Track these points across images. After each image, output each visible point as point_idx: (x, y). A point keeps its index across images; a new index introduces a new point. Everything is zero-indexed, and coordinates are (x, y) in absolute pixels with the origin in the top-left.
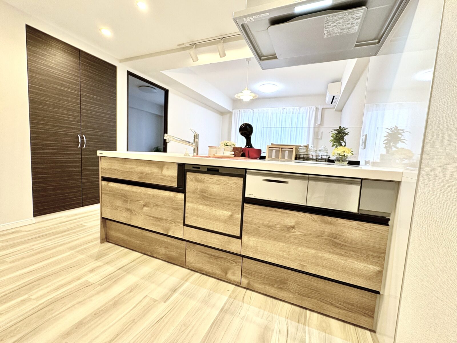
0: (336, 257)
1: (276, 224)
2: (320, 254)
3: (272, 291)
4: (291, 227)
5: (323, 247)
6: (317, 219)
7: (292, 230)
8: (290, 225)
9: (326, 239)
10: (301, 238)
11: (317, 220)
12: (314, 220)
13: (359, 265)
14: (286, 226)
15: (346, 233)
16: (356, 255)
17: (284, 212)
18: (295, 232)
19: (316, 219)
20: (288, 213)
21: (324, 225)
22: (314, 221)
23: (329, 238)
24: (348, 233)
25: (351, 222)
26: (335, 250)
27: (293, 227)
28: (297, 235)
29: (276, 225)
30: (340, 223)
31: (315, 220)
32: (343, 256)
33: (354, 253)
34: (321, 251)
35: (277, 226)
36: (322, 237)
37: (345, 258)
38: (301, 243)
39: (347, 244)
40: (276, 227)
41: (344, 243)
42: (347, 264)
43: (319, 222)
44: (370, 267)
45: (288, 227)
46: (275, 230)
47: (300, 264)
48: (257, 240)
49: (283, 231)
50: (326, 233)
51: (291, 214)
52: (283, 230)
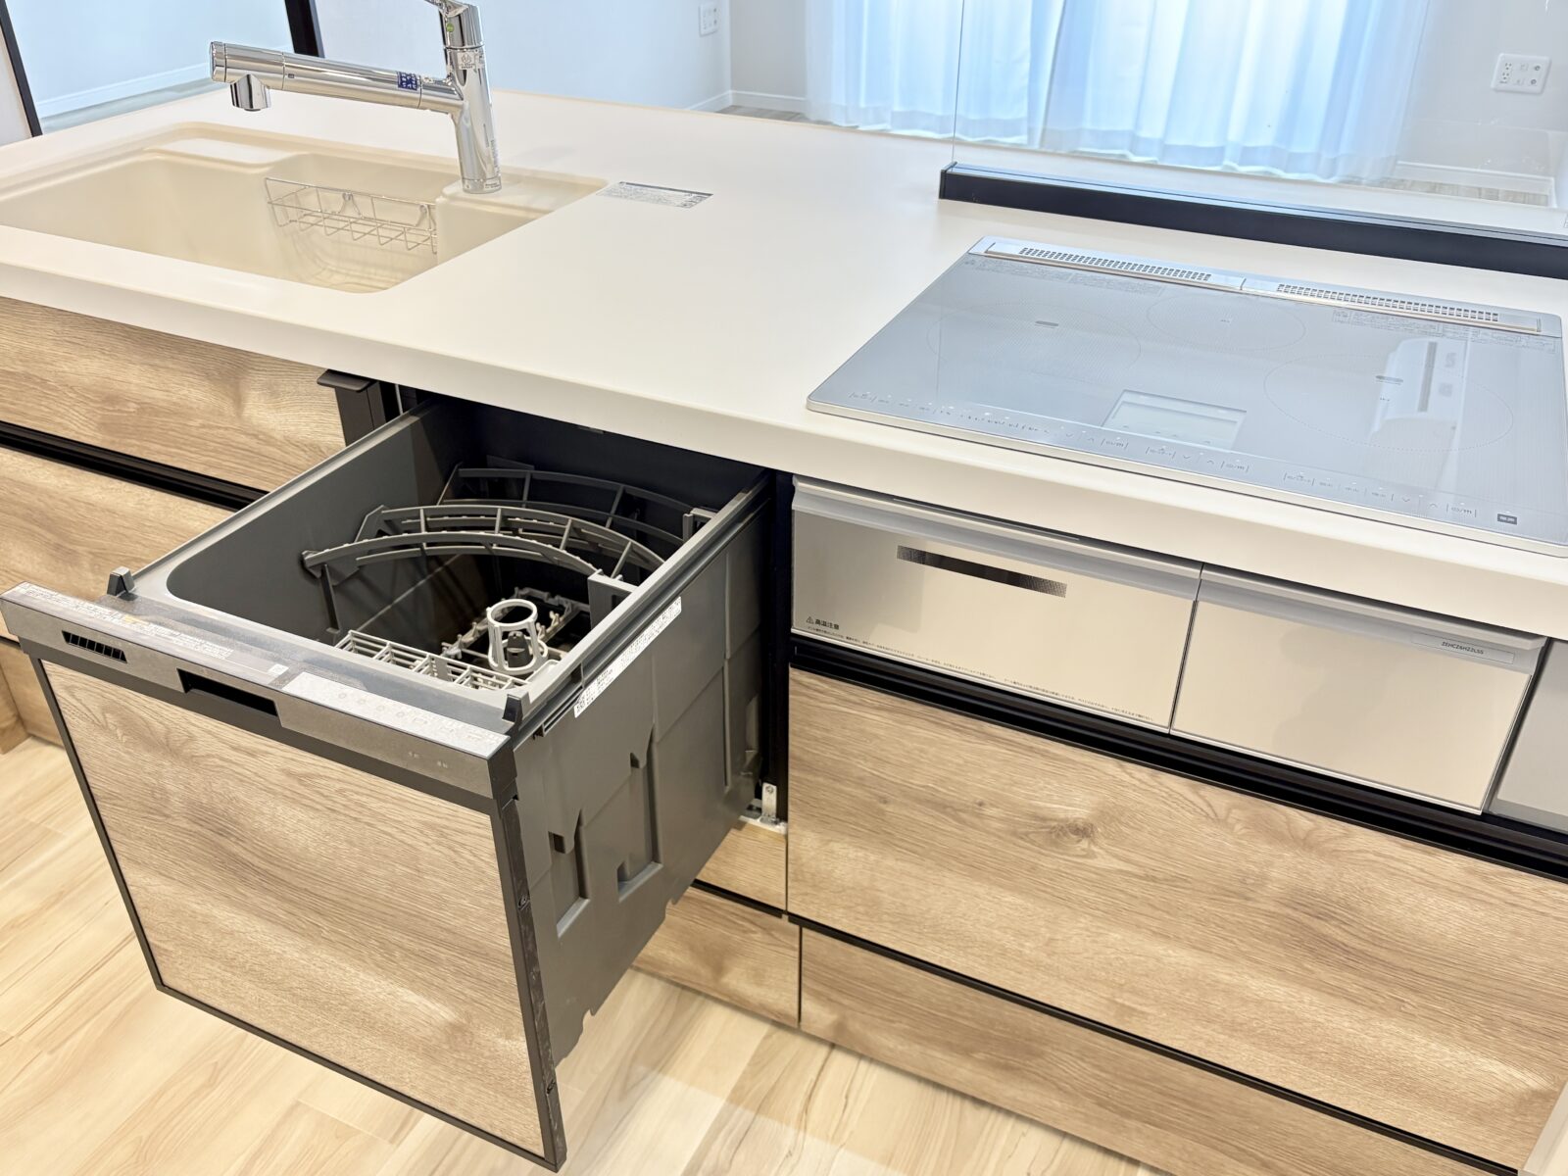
0: (1315, 999)
1: (980, 798)
2: (1224, 974)
3: (963, 1072)
4: (1069, 826)
5: (1245, 948)
6: (1229, 811)
7: (1079, 841)
8: (1067, 820)
9: (1269, 915)
10: (1123, 886)
11: (1227, 817)
12: (1212, 815)
13: (1435, 1052)
14: (1044, 819)
15: (1389, 903)
16: (1426, 1007)
17: (1031, 749)
18: (1090, 855)
19: (1222, 813)
20: (1055, 757)
21: (1265, 847)
22: (1207, 816)
23: (1289, 911)
24: (1401, 903)
25: (1429, 854)
26: (1312, 972)
27: (1083, 831)
28: (1104, 870)
29: (981, 804)
30: (1359, 851)
31: (1216, 815)
32: (1353, 1000)
33: (1417, 999)
34: (1233, 961)
35: (989, 811)
36: (1249, 904)
37: (1361, 1013)
38: (1124, 913)
39: (1383, 954)
40: (979, 816)
41: (1369, 949)
42: (1370, 1040)
43: (1238, 827)
44: (1492, 1069)
45: (1054, 824)
46: (974, 826)
47: (1108, 999)
48: (872, 858)
49: (1021, 842)
50: (1273, 888)
51: (1074, 762)
52: (1024, 836)
